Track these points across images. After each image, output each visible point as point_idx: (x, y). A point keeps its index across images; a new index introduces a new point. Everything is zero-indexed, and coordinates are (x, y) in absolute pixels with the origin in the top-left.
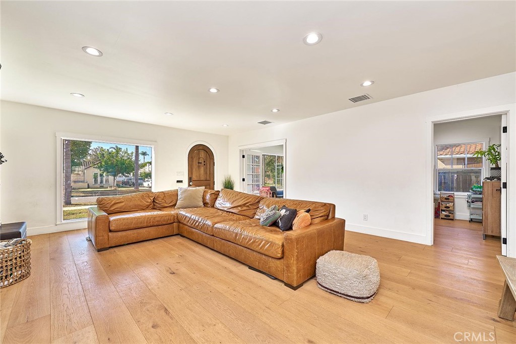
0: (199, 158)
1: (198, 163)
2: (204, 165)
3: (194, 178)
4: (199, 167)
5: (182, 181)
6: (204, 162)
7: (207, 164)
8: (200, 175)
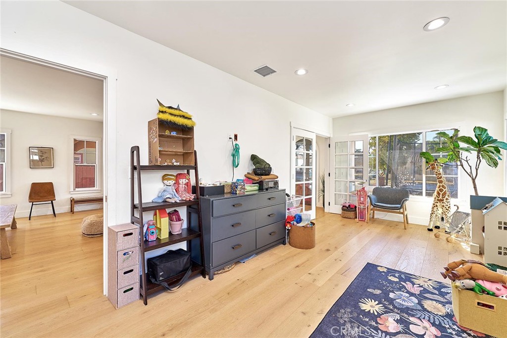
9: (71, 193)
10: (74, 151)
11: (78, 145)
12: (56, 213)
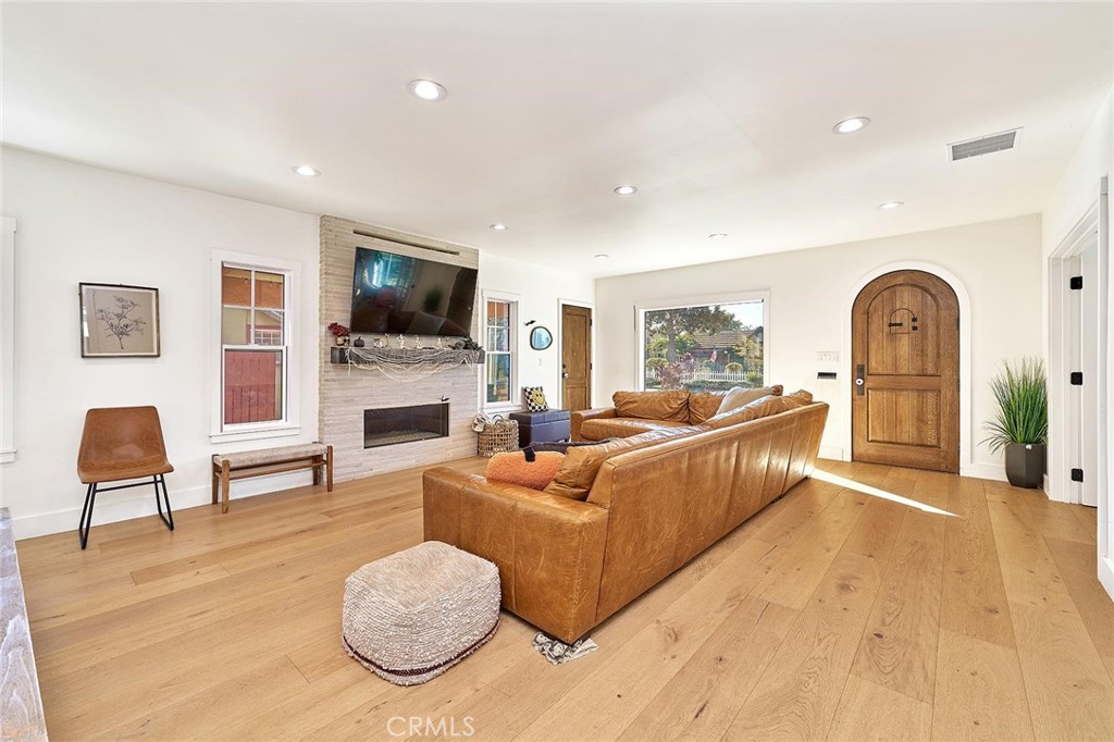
0: (894, 311)
1: (890, 325)
2: (915, 328)
3: (874, 365)
4: (892, 337)
5: (835, 374)
6: (914, 320)
7: (924, 326)
8: (895, 360)
9: (214, 440)
10: (223, 302)
11: (234, 283)
12: (172, 510)
